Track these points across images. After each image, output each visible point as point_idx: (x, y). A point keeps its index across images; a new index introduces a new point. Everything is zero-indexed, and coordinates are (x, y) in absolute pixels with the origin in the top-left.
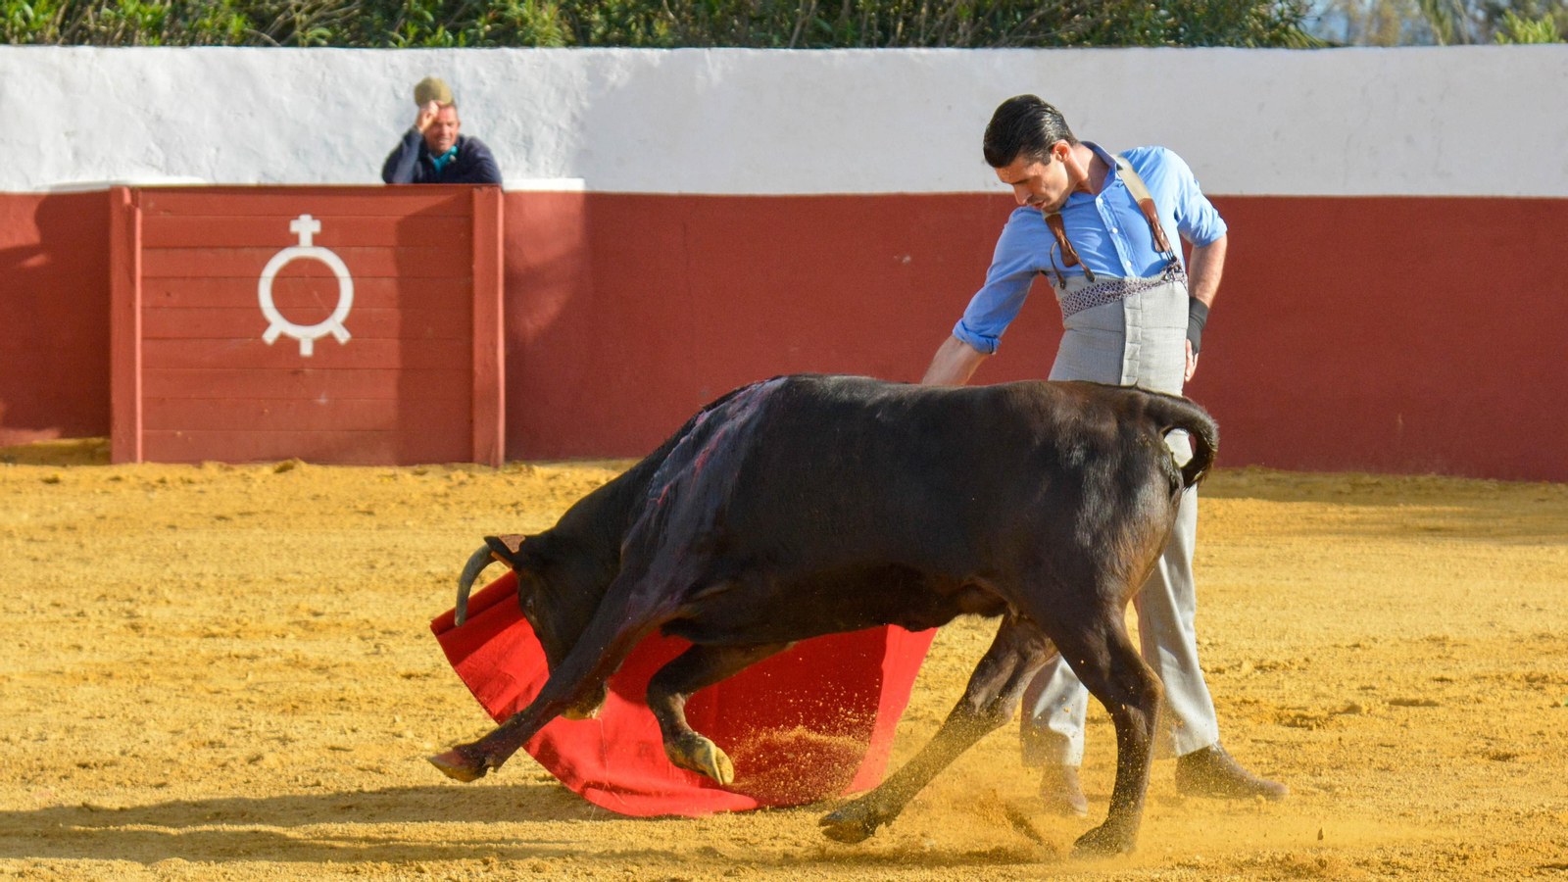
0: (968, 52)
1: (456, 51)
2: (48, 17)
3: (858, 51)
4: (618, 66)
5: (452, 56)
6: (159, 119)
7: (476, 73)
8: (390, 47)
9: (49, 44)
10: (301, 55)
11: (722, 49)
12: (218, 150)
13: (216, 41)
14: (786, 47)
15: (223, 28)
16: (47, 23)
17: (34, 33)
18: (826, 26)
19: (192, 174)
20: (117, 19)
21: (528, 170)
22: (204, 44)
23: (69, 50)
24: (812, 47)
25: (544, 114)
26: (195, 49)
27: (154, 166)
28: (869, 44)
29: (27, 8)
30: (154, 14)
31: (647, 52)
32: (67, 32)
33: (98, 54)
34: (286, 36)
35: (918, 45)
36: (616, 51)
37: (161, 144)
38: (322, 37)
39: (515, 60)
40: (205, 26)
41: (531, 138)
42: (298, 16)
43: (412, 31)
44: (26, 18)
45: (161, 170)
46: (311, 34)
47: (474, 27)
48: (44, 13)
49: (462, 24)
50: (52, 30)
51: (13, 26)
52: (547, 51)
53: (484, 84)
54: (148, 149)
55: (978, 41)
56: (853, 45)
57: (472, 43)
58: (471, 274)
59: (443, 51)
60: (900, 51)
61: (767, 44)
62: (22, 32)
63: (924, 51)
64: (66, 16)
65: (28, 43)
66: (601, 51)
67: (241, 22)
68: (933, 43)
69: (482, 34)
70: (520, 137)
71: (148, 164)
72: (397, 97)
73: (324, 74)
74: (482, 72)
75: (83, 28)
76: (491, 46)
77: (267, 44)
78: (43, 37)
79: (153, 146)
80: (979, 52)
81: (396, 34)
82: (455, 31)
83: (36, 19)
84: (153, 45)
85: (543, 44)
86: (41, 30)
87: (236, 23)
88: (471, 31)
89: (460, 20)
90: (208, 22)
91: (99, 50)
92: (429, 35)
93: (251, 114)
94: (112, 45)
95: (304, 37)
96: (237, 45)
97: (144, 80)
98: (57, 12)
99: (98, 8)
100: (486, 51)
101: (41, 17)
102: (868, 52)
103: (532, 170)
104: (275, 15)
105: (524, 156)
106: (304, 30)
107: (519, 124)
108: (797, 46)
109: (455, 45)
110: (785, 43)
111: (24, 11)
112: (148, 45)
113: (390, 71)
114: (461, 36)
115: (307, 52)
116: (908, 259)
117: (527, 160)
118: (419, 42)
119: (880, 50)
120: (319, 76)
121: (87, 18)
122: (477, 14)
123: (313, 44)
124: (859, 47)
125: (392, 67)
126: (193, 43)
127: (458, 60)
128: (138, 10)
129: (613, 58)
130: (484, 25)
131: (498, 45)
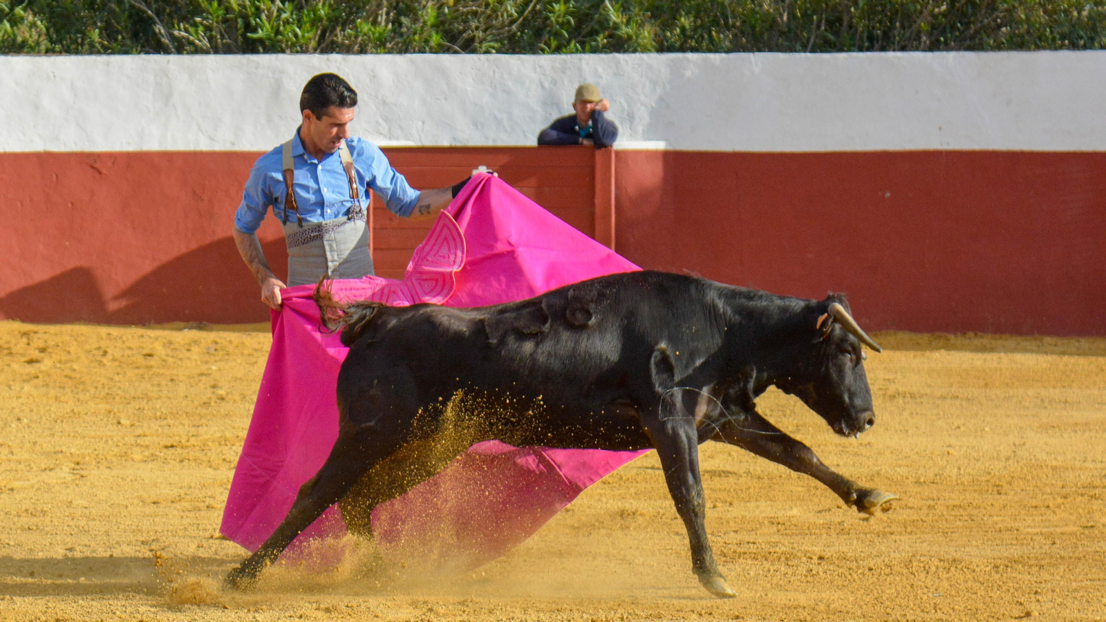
0: (929, 54)
1: (583, 56)
2: (310, 35)
3: (854, 54)
4: (692, 66)
5: (580, 59)
6: (384, 103)
7: (596, 70)
8: (539, 53)
9: (311, 53)
10: (479, 59)
11: (762, 54)
12: (423, 123)
13: (422, 51)
14: (805, 52)
15: (427, 41)
16: (310, 39)
17: (301, 48)
18: (831, 37)
19: (407, 139)
20: (356, 37)
21: (631, 135)
22: (414, 52)
23: (325, 57)
24: (822, 51)
25: (642, 97)
26: (408, 56)
27: (381, 134)
28: (861, 49)
29: (297, 30)
30: (380, 34)
31: (711, 56)
32: (323, 45)
33: (344, 59)
34: (469, 47)
35: (894, 50)
36: (690, 55)
37: (386, 119)
38: (493, 48)
39: (622, 62)
40: (415, 40)
41: (633, 114)
42: (476, 33)
43: (554, 44)
44: (296, 36)
45: (386, 137)
46: (485, 45)
47: (595, 40)
48: (308, 32)
49: (588, 39)
50: (313, 44)
51: (287, 41)
52: (644, 56)
53: (601, 78)
54: (377, 122)
55: (934, 47)
56: (849, 50)
57: (595, 50)
58: (593, 205)
59: (574, 55)
60: (883, 54)
61: (792, 50)
62: (293, 45)
63: (899, 54)
64: (323, 36)
65: (297, 52)
66: (680, 55)
67: (438, 37)
68: (903, 49)
69: (600, 45)
70: (626, 113)
71: (377, 132)
72: (542, 86)
73: (494, 72)
74: (600, 70)
75: (333, 42)
76: (606, 53)
77: (456, 52)
78: (307, 48)
79: (381, 121)
80: (937, 54)
81: (543, 46)
82: (583, 44)
83: (303, 36)
84: (380, 53)
85: (642, 52)
86: (306, 44)
87: (435, 39)
88: (593, 43)
89: (585, 36)
90: (417, 37)
91: (345, 56)
92: (566, 47)
93: (446, 99)
94: (354, 53)
95: (481, 48)
96: (436, 53)
97: (374, 76)
98: (317, 31)
99: (343, 30)
100: (603, 56)
101: (306, 35)
102: (861, 54)
103: (632, 136)
104: (461, 33)
105: (628, 126)
106: (481, 42)
107: (625, 105)
108: (813, 51)
109: (584, 51)
110: (804, 49)
111: (294, 31)
112: (377, 53)
113: (538, 69)
114: (587, 47)
115: (483, 57)
116: (888, 195)
117: (630, 129)
118: (558, 50)
119: (869, 54)
120: (491, 73)
121: (336, 35)
122: (597, 34)
123: (487, 52)
124: (854, 51)
125: (540, 66)
126: (406, 51)
127: (584, 63)
128: (370, 30)
129: (688, 60)
130: (602, 40)
131: (611, 52)
